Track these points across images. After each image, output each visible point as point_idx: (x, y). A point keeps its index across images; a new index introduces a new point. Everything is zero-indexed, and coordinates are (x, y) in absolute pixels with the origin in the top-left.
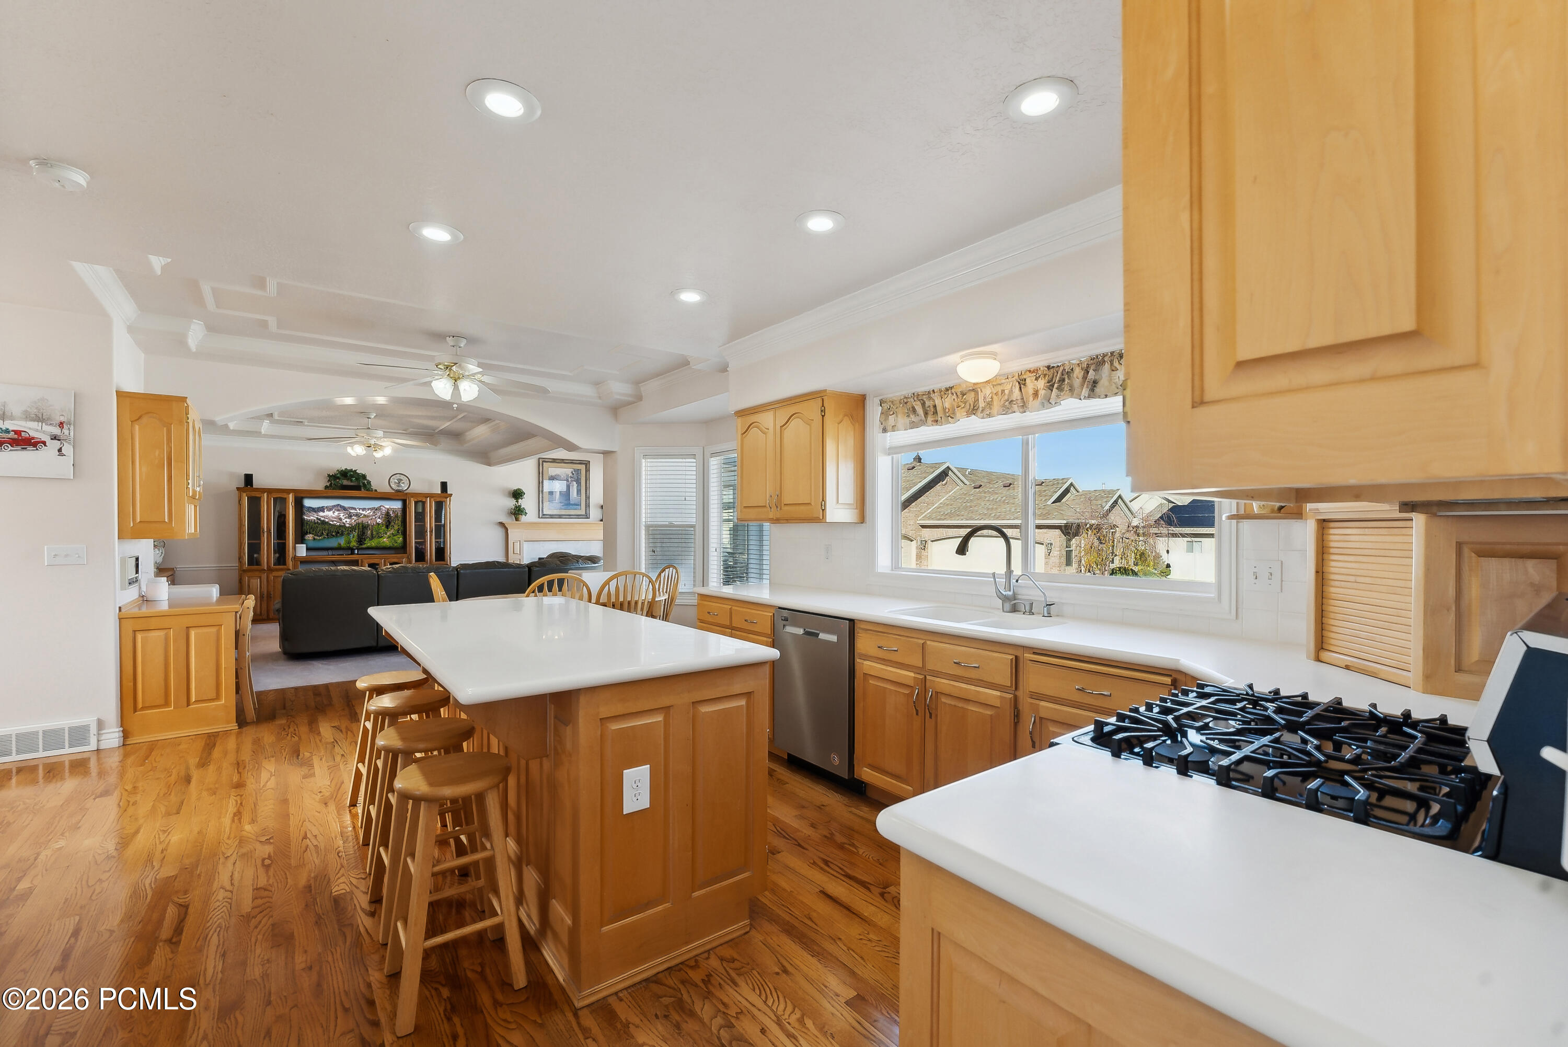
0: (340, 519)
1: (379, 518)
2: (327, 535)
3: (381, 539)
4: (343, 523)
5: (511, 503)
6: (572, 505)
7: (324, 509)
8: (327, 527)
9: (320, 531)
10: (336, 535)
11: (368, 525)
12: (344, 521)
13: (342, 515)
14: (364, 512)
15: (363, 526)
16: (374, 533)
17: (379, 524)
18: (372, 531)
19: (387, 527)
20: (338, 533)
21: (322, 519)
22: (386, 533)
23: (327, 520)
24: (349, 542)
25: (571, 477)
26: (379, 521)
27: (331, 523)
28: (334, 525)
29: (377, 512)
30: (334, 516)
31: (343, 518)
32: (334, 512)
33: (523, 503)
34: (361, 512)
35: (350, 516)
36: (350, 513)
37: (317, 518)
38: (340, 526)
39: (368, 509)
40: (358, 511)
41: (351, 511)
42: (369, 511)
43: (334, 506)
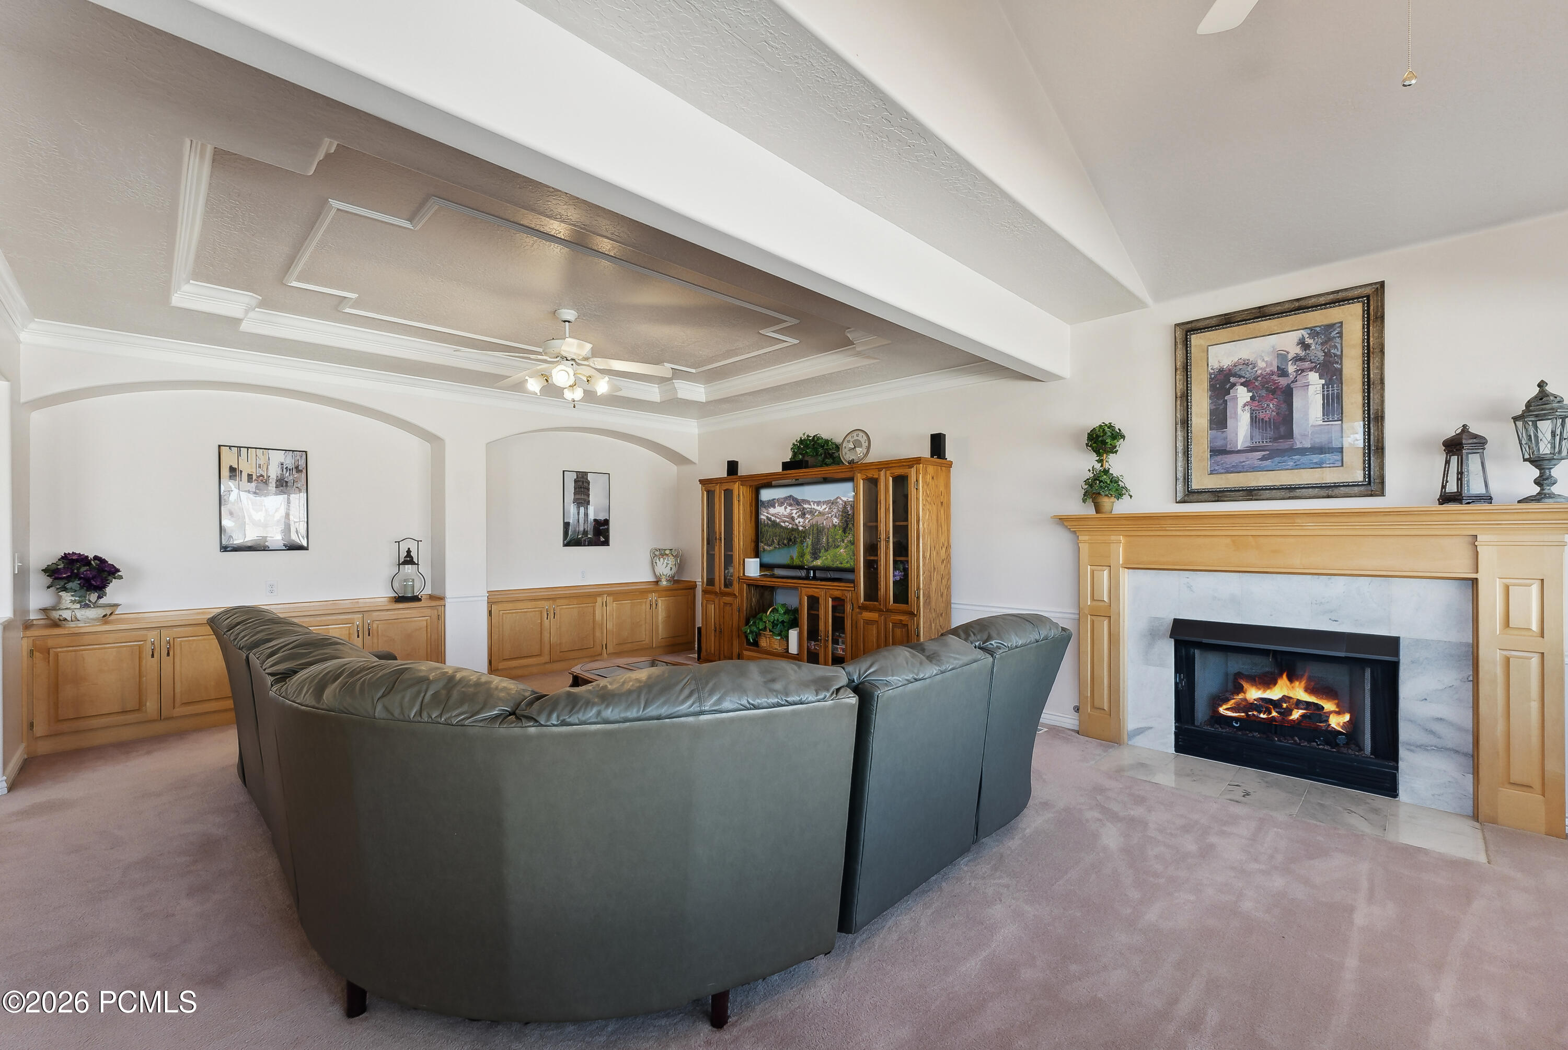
0: (793, 519)
1: (836, 516)
2: (779, 544)
3: (838, 549)
4: (796, 525)
5: (1087, 463)
6: (1303, 451)
7: (775, 503)
8: (778, 530)
9: (770, 537)
10: (788, 543)
11: (824, 528)
12: (797, 521)
13: (795, 512)
14: (819, 508)
15: (817, 529)
16: (830, 540)
17: (835, 526)
18: (828, 536)
19: (844, 531)
20: (790, 540)
21: (773, 518)
22: (843, 541)
23: (778, 520)
24: (802, 555)
25: (1297, 359)
26: (836, 521)
27: (783, 524)
28: (786, 528)
29: (833, 507)
30: (785, 513)
31: (796, 516)
32: (786, 508)
33: (1116, 464)
34: (815, 507)
35: (803, 515)
36: (804, 508)
37: (767, 517)
38: (793, 530)
39: (824, 503)
40: (813, 506)
41: (805, 506)
42: (825, 506)
43: (786, 498)
